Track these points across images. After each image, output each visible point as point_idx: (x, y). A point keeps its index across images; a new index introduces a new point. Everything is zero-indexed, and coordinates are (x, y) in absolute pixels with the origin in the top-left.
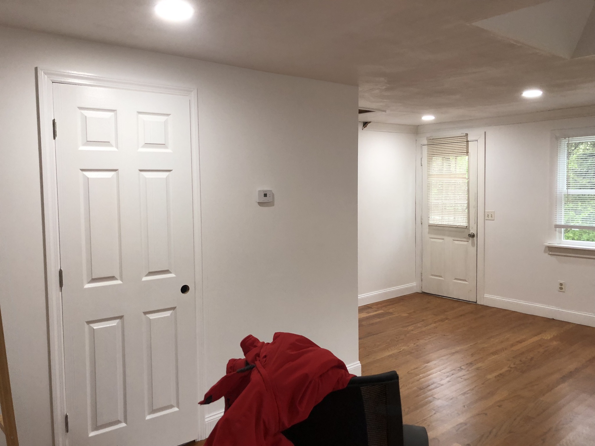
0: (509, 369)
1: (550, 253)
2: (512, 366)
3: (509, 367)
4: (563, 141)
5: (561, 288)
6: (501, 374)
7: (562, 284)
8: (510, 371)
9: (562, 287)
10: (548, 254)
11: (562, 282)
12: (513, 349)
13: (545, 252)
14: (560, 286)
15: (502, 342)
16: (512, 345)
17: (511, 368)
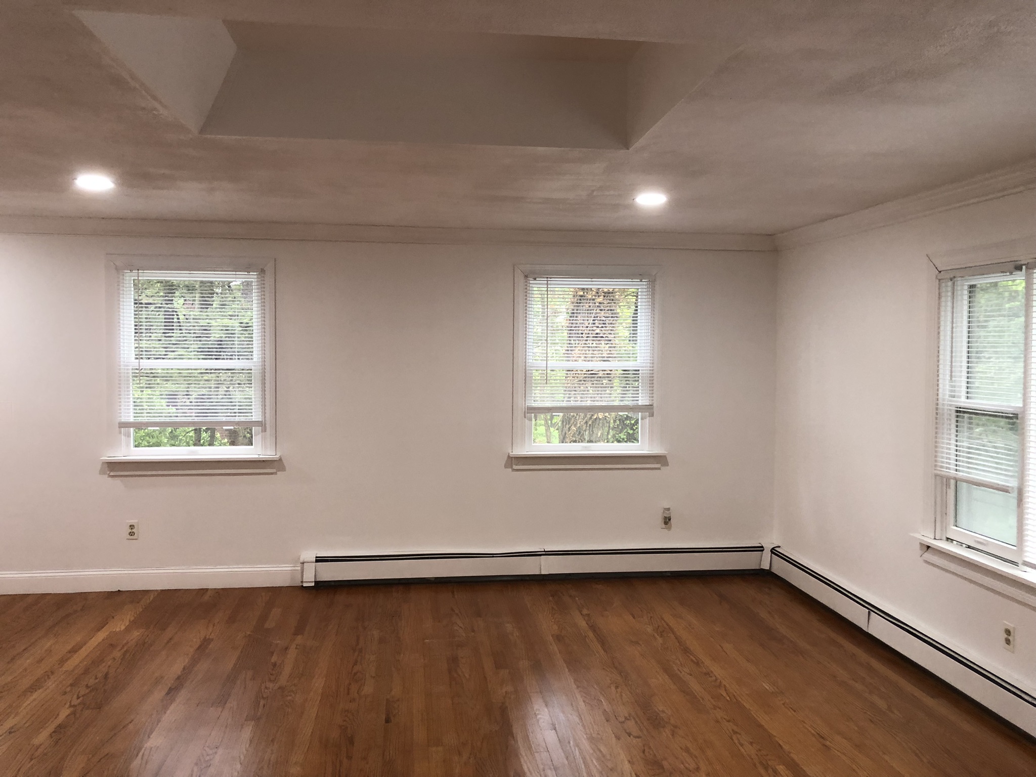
0: (72, 709)
1: (112, 474)
2: (75, 702)
3: (71, 706)
4: (127, 274)
5: (132, 534)
6: (60, 726)
7: (133, 526)
8: (74, 713)
9: (133, 530)
10: (107, 476)
11: (132, 522)
12: (64, 669)
13: (102, 472)
14: (130, 531)
15: (40, 661)
16: (62, 661)
17: (74, 706)
